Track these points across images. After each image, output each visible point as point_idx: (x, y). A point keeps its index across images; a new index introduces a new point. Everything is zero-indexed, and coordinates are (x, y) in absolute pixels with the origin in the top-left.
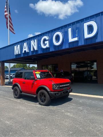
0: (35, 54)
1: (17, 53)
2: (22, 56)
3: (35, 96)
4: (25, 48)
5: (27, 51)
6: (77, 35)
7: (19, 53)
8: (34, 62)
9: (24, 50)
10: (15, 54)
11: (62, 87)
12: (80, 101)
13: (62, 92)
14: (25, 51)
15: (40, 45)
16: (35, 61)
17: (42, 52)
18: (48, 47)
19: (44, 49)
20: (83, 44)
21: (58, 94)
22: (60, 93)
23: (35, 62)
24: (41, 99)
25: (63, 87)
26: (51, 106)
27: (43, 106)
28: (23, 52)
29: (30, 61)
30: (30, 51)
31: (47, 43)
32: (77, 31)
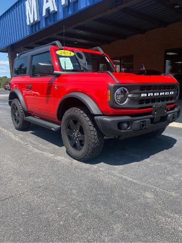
0: (70, 13)
2: (43, 25)
3: (55, 127)
5: (52, 9)
7: (36, 19)
10: (28, 24)
11: (147, 100)
13: (147, 118)
14: (48, 10)
17: (88, 4)
21: (129, 123)
22: (137, 121)
24: (70, 138)
25: (153, 100)
26: (102, 164)
27: (75, 161)
28: (44, 14)
30: (58, 9)
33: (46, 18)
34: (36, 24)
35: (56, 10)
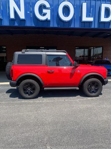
18: (49, 18)
20: (96, 27)
31: (47, 13)
32: (91, 9)
35: (2, 18)
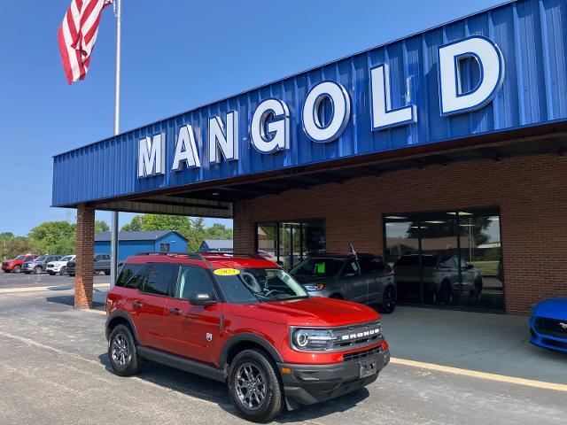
1: (149, 172)
4: (183, 150)
5: (191, 163)
6: (408, 99)
7: (158, 171)
8: (219, 207)
9: (179, 156)
12: (421, 394)
14: (184, 162)
15: (249, 137)
16: (224, 204)
18: (281, 145)
19: (263, 155)
23: (226, 208)
28: (175, 166)
29: (206, 202)
30: (202, 163)
31: (276, 132)
32: (408, 80)
33: (177, 172)
34: (156, 177)
35: (198, 165)
